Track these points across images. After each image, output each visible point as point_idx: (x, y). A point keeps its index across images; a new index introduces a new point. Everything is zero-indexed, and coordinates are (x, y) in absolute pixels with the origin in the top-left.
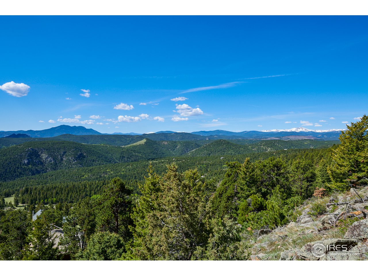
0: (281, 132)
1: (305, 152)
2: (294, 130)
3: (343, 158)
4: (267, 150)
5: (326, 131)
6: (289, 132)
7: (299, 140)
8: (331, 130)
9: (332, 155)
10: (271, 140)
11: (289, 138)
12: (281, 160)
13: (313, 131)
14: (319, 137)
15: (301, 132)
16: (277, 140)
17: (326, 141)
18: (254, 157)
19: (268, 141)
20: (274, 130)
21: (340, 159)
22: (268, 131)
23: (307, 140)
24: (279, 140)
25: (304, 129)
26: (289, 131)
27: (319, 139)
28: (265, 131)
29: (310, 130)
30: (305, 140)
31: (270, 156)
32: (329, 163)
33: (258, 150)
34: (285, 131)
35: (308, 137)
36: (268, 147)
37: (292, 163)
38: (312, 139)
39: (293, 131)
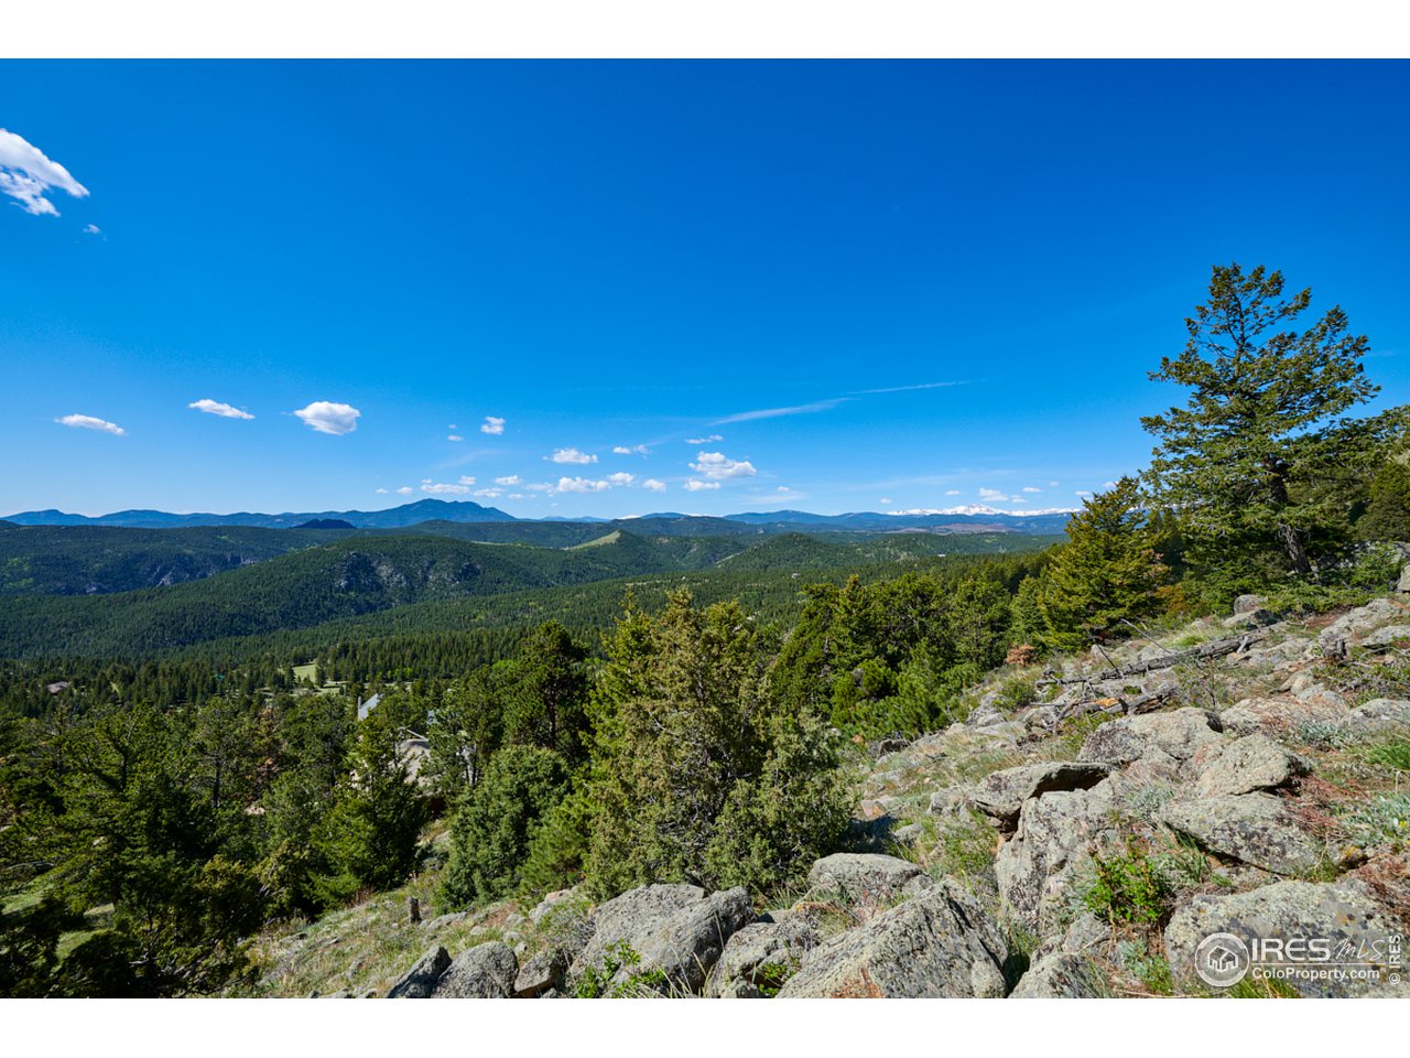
0: (932, 515)
1: (985, 562)
2: (960, 510)
3: (1074, 575)
4: (899, 557)
5: (1036, 513)
6: (948, 516)
7: (973, 534)
8: (1046, 512)
9: (1049, 568)
10: (910, 535)
11: (949, 530)
12: (931, 580)
13: (1006, 512)
14: (1018, 527)
15: (977, 514)
16: (921, 534)
17: (1036, 537)
18: (869, 572)
19: (901, 534)
20: (915, 512)
21: (1066, 578)
22: (901, 513)
23: (991, 533)
24: (926, 534)
25: (984, 509)
26: (949, 512)
27: (1019, 531)
28: (896, 513)
29: (999, 512)
30: (987, 533)
31: (904, 569)
32: (1042, 588)
33: (878, 556)
34: (940, 513)
35: (995, 527)
36: (902, 550)
37: (956, 587)
38: (1004, 531)
39: (959, 512)
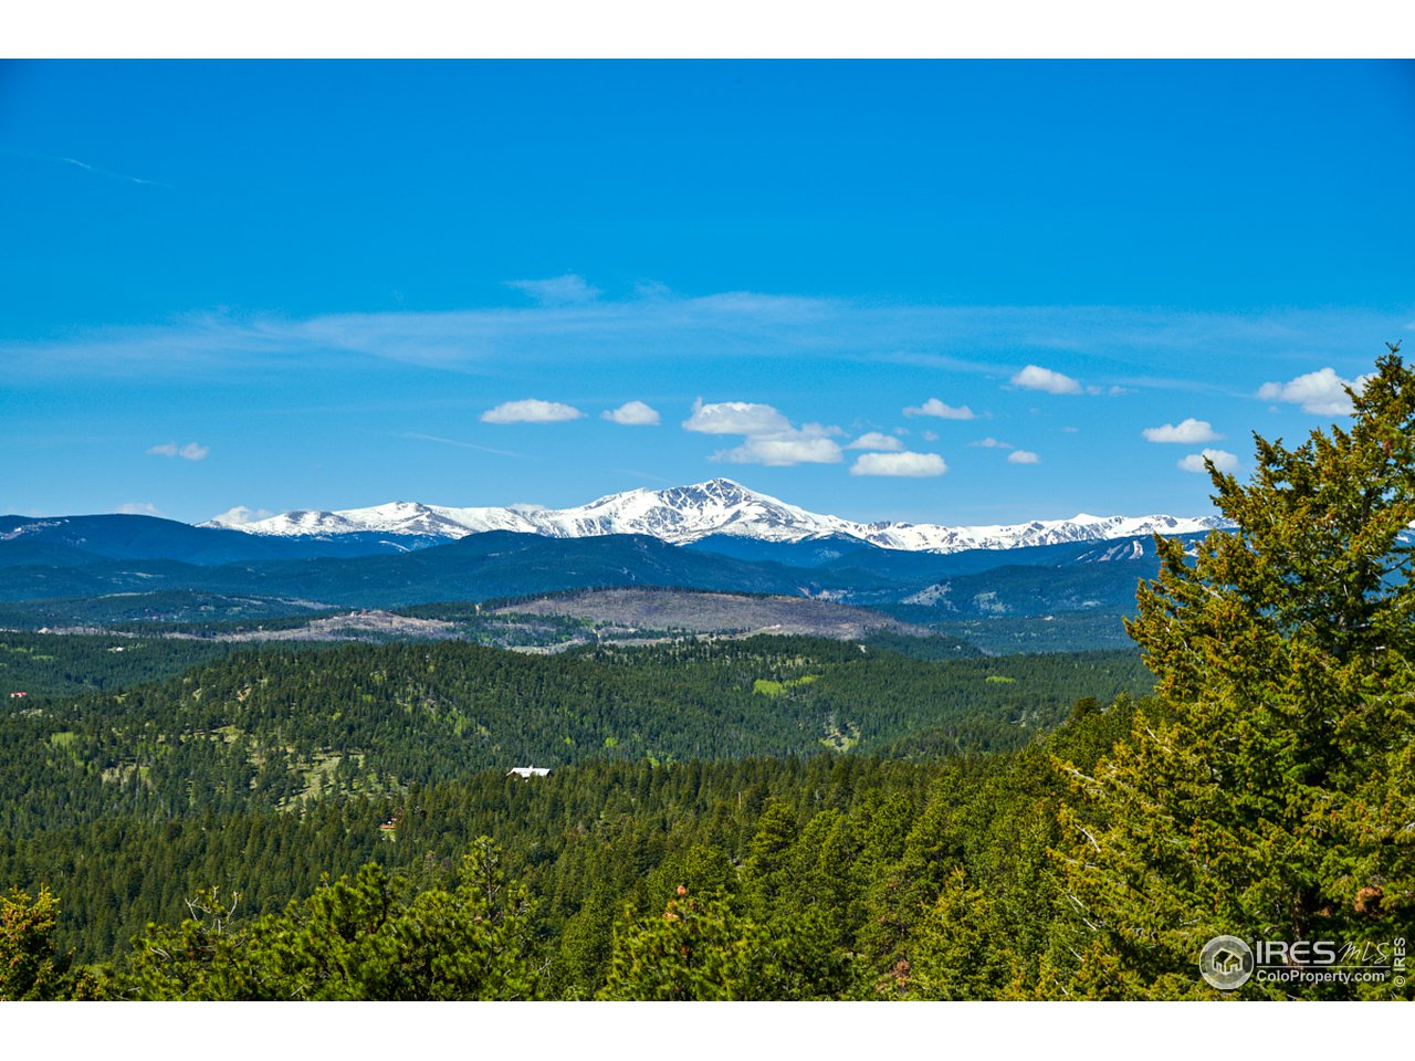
0: (476, 538)
1: (757, 806)
2: (632, 511)
3: (1166, 864)
4: (298, 785)
5: (998, 535)
6: (568, 543)
7: (694, 648)
8: (1053, 529)
9: (1055, 836)
10: (356, 653)
11: (569, 626)
12: (469, 913)
13: (860, 532)
14: (919, 614)
15: (717, 539)
16: (422, 646)
17: (999, 664)
18: (119, 880)
19: (311, 654)
20: (389, 516)
21: (1136, 883)
22: (308, 525)
23: (789, 646)
24: (448, 651)
25: (753, 512)
26: (570, 522)
27: (923, 632)
28: (278, 525)
29: (824, 525)
30: (764, 644)
31: (326, 859)
32: (1025, 937)
33: (172, 777)
34: (523, 527)
35: (807, 613)
36: (309, 741)
37: (601, 952)
38: (848, 632)
39: (621, 527)
